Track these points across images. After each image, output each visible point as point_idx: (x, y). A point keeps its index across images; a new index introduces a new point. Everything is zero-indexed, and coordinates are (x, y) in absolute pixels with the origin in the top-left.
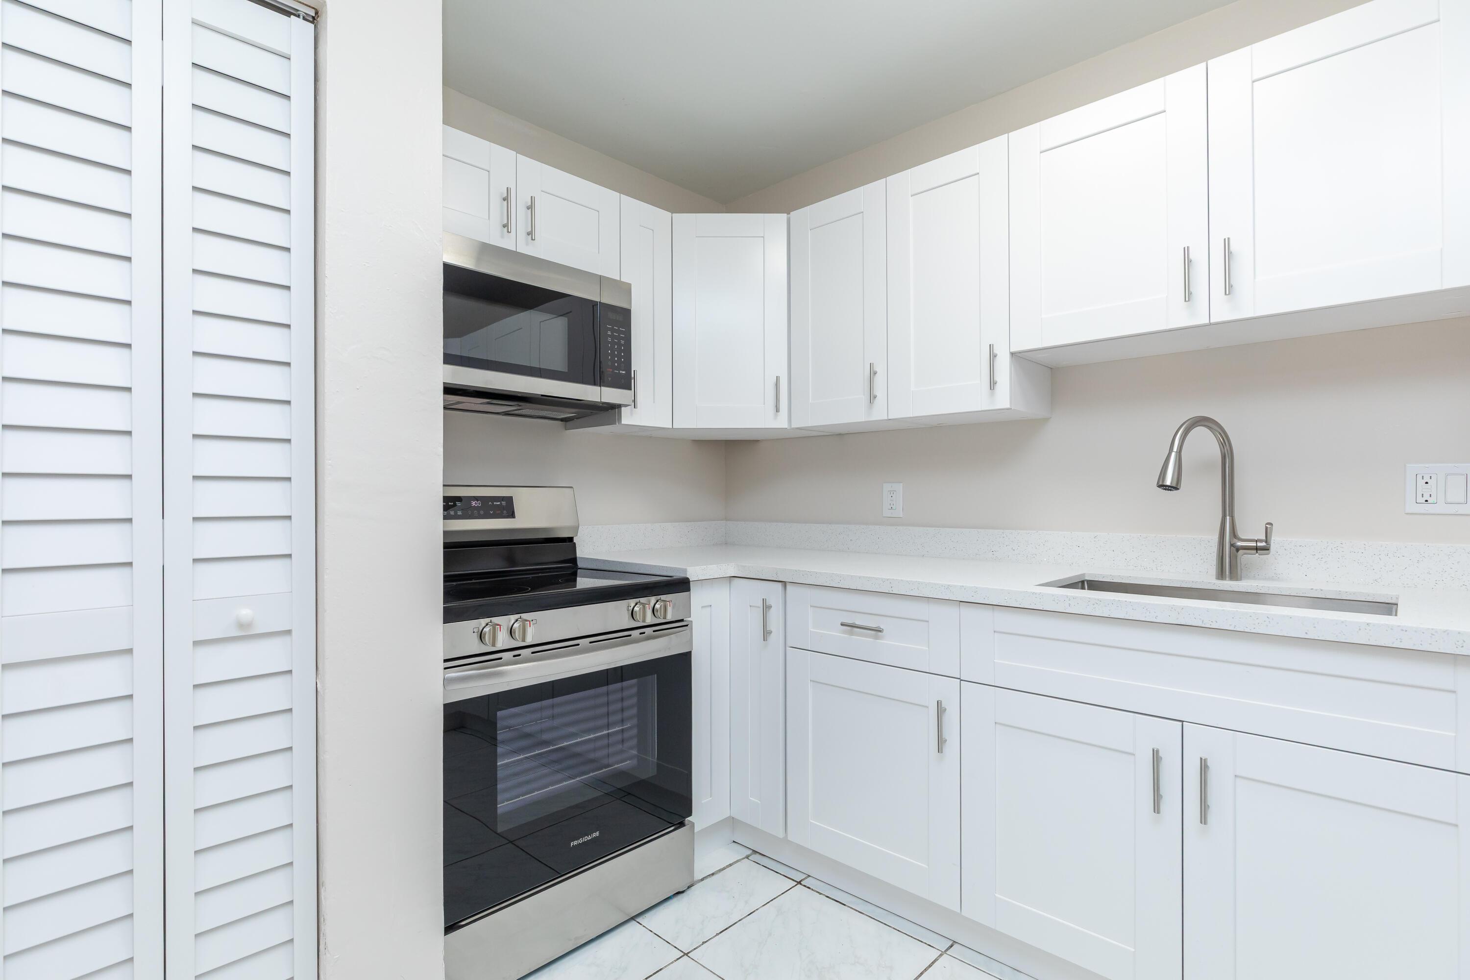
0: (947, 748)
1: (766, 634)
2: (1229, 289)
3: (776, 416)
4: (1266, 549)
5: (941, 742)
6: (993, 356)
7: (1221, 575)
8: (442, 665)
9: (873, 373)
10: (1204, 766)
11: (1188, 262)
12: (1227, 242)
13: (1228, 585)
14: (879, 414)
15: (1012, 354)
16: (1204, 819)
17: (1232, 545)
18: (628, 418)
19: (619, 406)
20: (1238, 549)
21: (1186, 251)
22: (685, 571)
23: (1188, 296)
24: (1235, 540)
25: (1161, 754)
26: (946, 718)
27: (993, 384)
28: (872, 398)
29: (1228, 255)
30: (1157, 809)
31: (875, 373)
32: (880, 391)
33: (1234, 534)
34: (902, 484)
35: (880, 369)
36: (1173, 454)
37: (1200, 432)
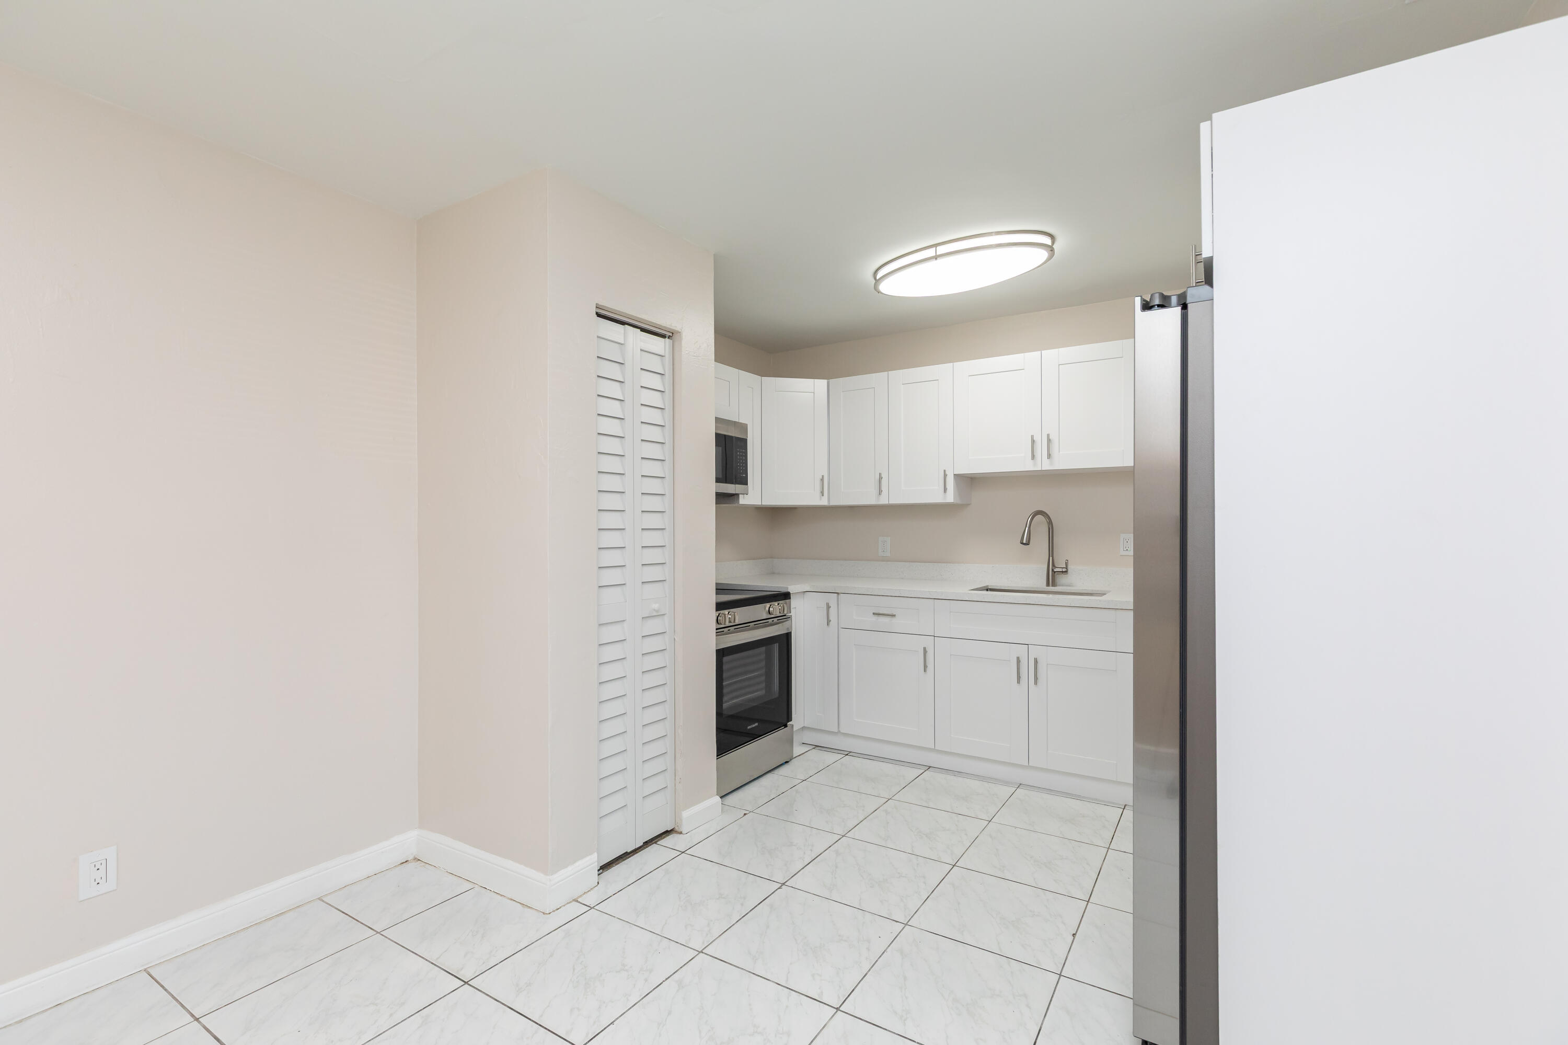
0: (928, 669)
1: (829, 622)
2: (1049, 456)
3: (821, 499)
4: (1066, 572)
5: (925, 667)
6: (945, 475)
7: (1048, 585)
8: (715, 631)
9: (881, 478)
10: (1036, 661)
11: (1033, 442)
12: (1048, 435)
13: (1051, 588)
14: (883, 501)
15: (954, 475)
16: (1036, 683)
17: (1053, 570)
18: (743, 500)
19: (737, 495)
20: (1055, 572)
21: (1032, 437)
22: (788, 588)
23: (1033, 457)
24: (1054, 568)
25: (1020, 659)
26: (927, 654)
27: (945, 490)
28: (880, 492)
29: (1049, 441)
30: (1019, 682)
31: (882, 478)
32: (884, 488)
33: (1053, 565)
34: (889, 538)
35: (884, 476)
36: (1027, 528)
37: (1039, 518)
